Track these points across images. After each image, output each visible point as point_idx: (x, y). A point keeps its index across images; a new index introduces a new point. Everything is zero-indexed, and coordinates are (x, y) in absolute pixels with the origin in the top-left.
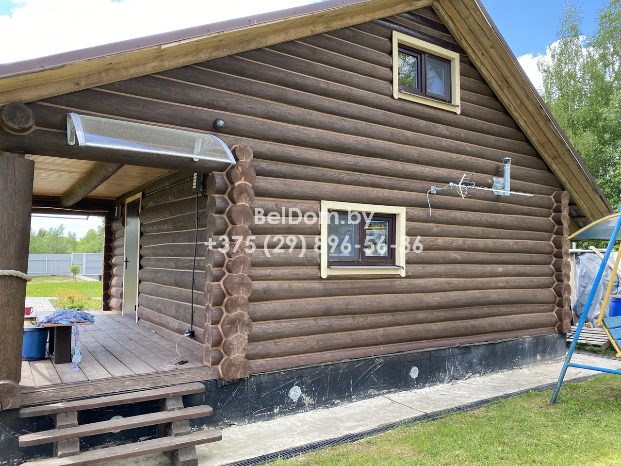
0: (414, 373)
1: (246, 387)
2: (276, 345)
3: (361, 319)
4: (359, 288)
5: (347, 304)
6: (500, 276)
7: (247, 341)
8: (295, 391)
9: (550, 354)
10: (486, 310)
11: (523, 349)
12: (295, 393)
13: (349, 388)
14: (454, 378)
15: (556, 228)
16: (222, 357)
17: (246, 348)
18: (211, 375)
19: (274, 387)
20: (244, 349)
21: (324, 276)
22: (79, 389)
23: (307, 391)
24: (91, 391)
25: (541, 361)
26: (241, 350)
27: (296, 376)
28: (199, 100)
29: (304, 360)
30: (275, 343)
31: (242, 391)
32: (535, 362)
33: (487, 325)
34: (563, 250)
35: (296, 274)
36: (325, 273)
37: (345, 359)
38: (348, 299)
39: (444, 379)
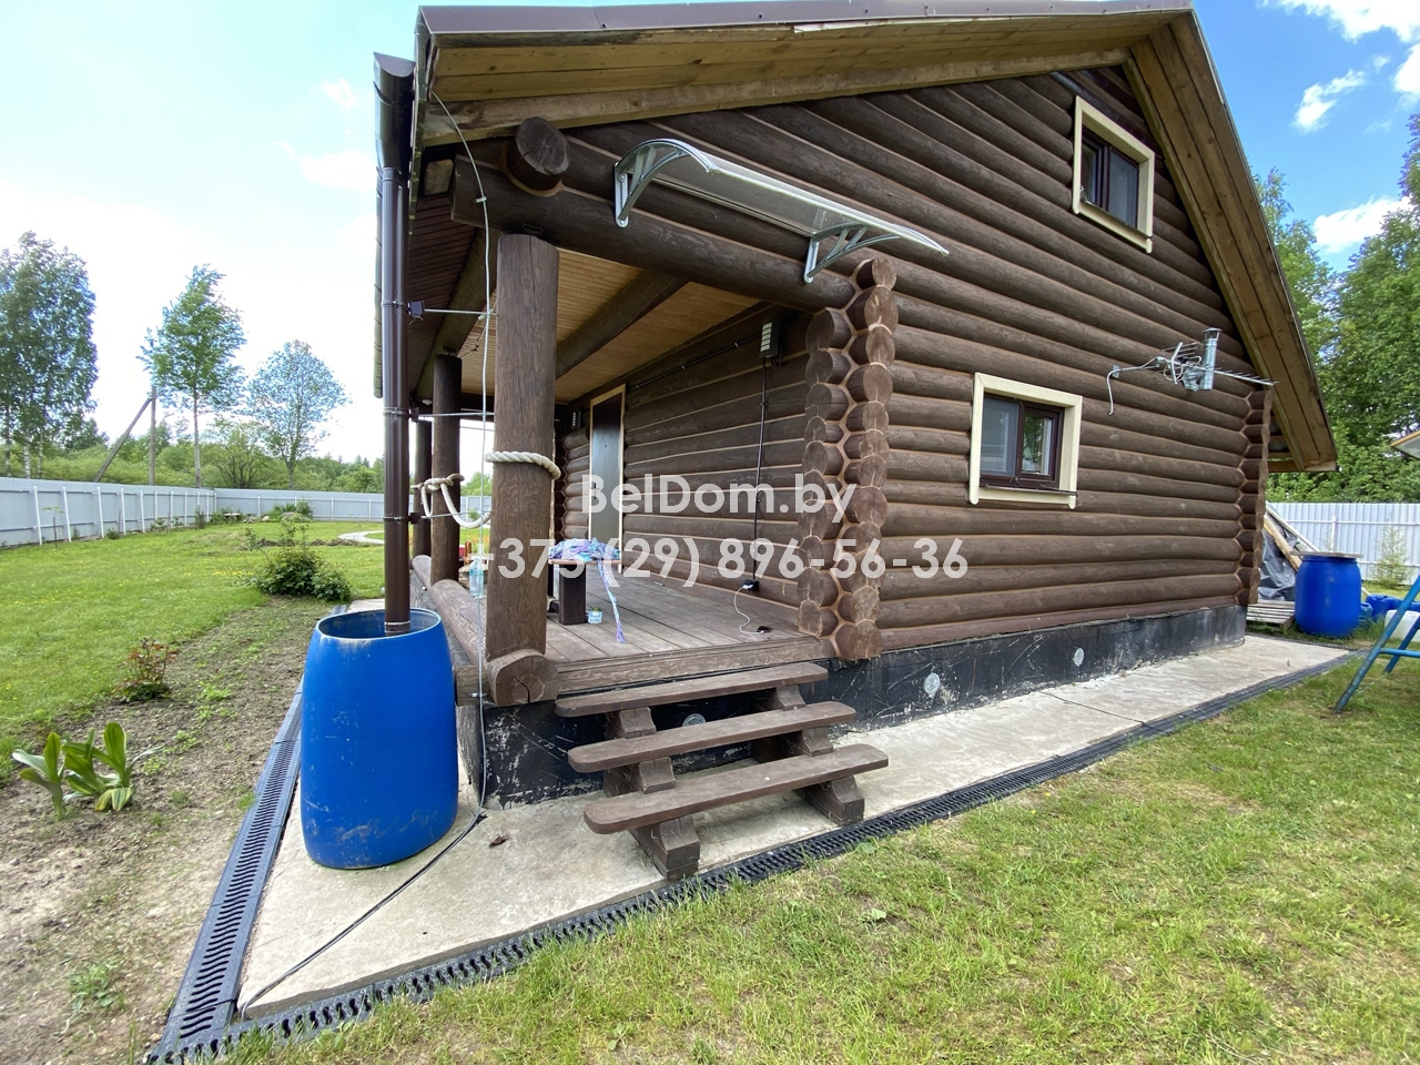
0: (1079, 657)
1: (869, 673)
2: (907, 608)
3: (1018, 573)
4: (1017, 523)
5: (1002, 548)
6: (1182, 516)
7: (878, 598)
8: (932, 681)
9: (1229, 635)
10: (1164, 566)
11: (1201, 627)
12: (933, 683)
13: (1000, 679)
14: (1123, 667)
15: (1249, 447)
16: (837, 623)
17: (877, 609)
18: (824, 652)
19: (906, 674)
20: (874, 611)
21: (974, 500)
22: (638, 667)
23: (948, 682)
24: (656, 672)
25: (1219, 644)
26: (869, 613)
27: (932, 658)
28: (816, 169)
29: (943, 633)
30: (906, 604)
31: (863, 677)
32: (1212, 645)
33: (1162, 589)
34: (1260, 482)
35: (937, 494)
36: (975, 495)
37: (995, 634)
38: (1003, 539)
39: (1111, 668)
